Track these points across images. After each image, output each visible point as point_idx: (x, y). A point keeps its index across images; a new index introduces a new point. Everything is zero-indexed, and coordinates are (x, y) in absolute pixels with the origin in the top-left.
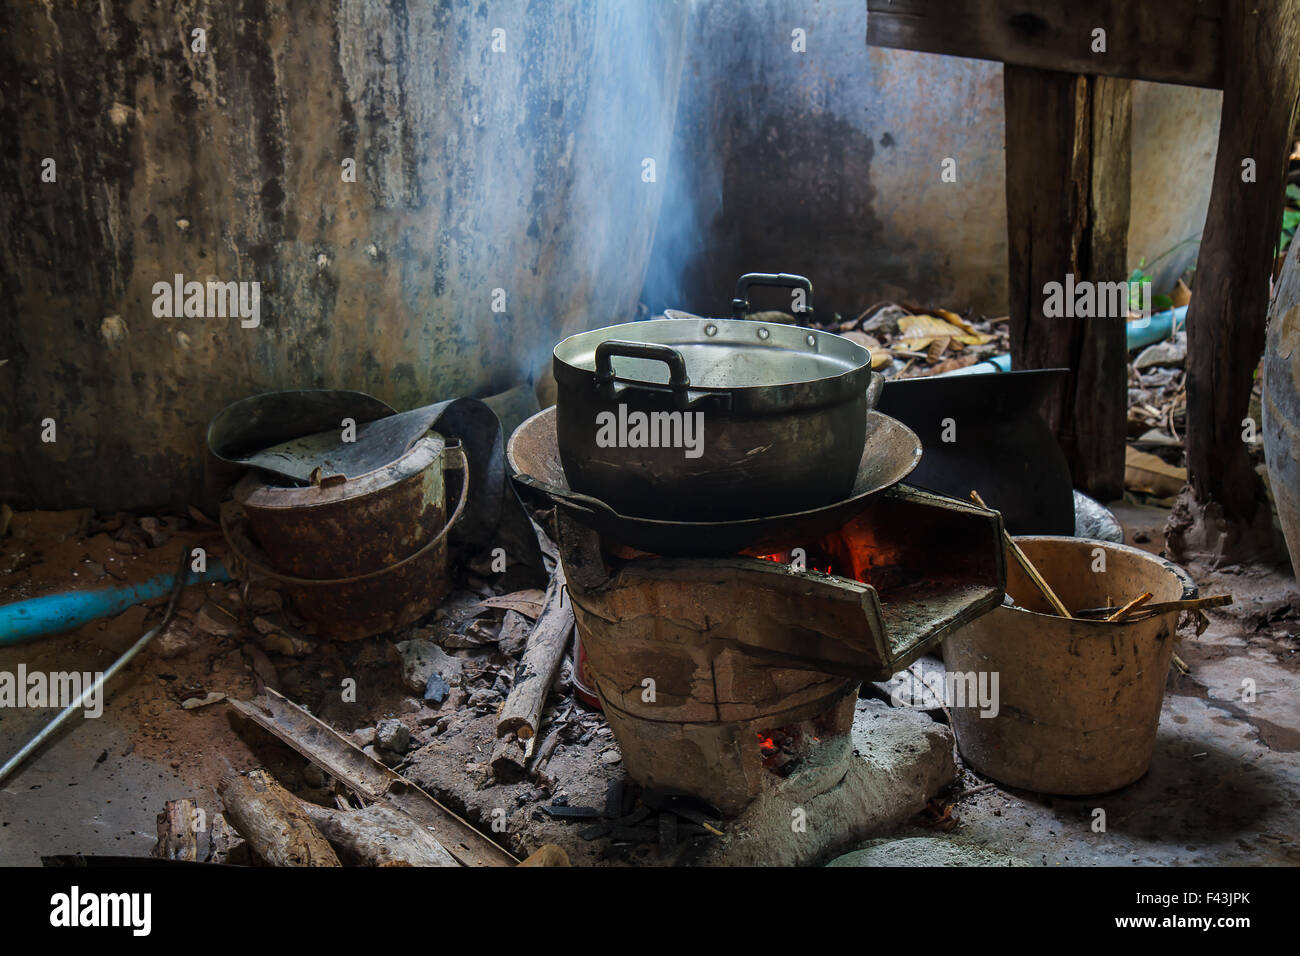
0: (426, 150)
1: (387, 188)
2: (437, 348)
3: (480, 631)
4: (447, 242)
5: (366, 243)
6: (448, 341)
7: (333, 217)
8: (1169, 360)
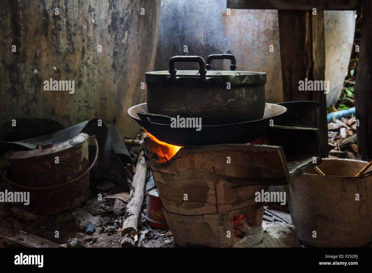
0: (75, 31)
1: (61, 44)
2: (79, 109)
3: (105, 207)
4: (83, 67)
5: (53, 65)
6: (83, 106)
7: (40, 55)
8: (334, 129)
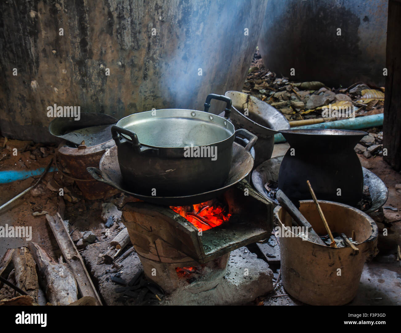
0: (140, 29)
1: (125, 42)
2: (145, 98)
4: (149, 62)
5: (117, 61)
6: (149, 96)
7: (105, 52)
